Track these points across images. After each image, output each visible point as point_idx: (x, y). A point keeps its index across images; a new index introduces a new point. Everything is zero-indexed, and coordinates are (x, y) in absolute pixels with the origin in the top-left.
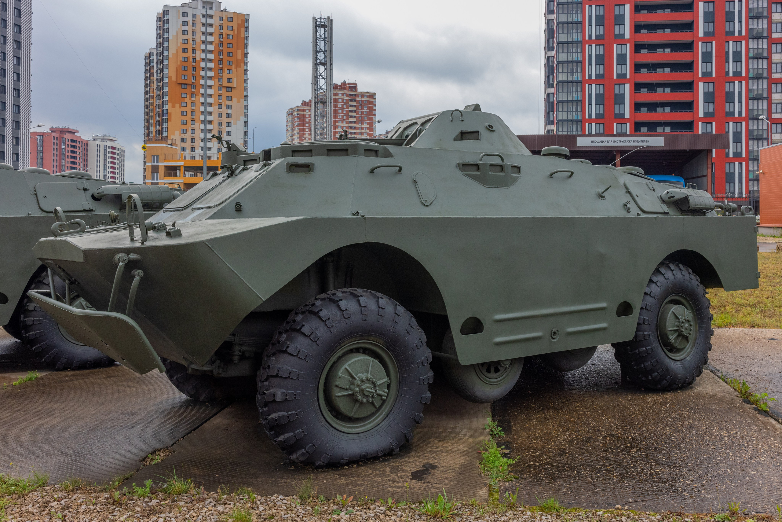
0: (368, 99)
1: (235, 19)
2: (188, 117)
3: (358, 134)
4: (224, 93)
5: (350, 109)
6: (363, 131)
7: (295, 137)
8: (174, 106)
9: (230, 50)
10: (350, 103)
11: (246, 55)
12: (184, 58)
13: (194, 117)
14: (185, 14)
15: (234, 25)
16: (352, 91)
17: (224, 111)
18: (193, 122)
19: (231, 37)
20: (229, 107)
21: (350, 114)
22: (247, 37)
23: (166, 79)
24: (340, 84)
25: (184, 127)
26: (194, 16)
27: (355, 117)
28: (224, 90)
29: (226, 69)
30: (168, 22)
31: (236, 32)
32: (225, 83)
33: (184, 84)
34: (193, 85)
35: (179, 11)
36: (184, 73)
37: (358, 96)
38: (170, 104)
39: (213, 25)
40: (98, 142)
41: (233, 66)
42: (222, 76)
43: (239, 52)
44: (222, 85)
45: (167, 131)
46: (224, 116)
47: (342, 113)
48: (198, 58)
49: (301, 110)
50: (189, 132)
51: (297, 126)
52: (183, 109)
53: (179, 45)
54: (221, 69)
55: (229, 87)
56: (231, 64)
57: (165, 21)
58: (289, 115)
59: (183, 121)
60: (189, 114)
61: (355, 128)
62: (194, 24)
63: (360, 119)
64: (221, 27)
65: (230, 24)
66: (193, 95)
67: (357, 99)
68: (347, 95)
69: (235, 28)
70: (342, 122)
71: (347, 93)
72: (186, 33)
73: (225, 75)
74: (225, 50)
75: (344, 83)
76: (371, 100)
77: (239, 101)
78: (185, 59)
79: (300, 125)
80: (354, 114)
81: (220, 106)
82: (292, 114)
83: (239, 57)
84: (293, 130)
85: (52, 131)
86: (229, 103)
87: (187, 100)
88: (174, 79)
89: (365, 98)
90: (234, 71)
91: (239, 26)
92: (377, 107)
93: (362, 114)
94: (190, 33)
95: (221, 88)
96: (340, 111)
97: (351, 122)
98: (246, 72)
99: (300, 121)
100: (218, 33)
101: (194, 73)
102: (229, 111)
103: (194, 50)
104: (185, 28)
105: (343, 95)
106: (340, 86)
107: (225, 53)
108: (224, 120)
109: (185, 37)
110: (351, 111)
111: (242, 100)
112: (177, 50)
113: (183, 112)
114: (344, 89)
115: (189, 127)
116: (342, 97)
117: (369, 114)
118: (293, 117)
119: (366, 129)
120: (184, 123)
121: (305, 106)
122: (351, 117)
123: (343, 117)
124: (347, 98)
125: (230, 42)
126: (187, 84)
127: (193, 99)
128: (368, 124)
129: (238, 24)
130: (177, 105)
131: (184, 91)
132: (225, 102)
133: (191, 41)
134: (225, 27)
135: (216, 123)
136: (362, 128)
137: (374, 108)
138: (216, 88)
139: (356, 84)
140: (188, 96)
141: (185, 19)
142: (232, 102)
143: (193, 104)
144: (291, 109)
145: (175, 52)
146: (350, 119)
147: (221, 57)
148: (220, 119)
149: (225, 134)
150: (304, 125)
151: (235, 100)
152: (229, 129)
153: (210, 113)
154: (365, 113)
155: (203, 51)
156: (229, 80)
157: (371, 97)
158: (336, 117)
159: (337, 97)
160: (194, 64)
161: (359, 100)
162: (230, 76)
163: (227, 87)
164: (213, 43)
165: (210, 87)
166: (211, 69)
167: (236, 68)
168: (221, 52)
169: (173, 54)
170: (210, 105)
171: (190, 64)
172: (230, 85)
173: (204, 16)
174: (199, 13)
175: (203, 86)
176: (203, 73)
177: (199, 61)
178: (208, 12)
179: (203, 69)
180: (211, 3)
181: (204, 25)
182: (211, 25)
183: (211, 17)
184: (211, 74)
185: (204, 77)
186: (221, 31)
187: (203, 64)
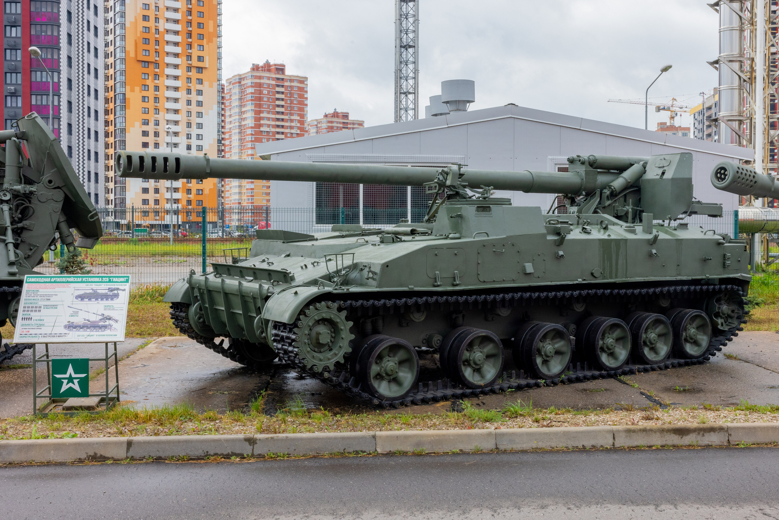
0: (299, 85)
2: (151, 105)
3: (287, 127)
4: (193, 74)
5: (278, 96)
6: (293, 124)
8: (132, 90)
9: (201, 20)
10: (278, 89)
11: (219, 27)
12: (144, 28)
13: (158, 105)
16: (278, 73)
17: (194, 97)
18: (157, 110)
19: (201, 4)
20: (200, 92)
21: (278, 103)
23: (122, 55)
24: (261, 65)
25: (145, 117)
27: (283, 106)
28: (194, 70)
29: (196, 45)
32: (195, 62)
33: (145, 62)
34: (156, 64)
36: (146, 47)
37: (287, 80)
38: (128, 88)
41: (205, 40)
42: (191, 53)
43: (211, 23)
44: (191, 64)
45: (124, 121)
46: (194, 103)
47: (268, 101)
48: (161, 29)
50: (152, 123)
52: (145, 94)
53: (139, 11)
54: (190, 45)
55: (199, 68)
56: (202, 38)
59: (144, 109)
60: (152, 100)
61: (283, 120)
63: (289, 109)
66: (156, 76)
67: (286, 84)
68: (273, 79)
70: (268, 112)
71: (274, 76)
73: (195, 52)
74: (195, 20)
75: (267, 64)
76: (302, 85)
77: (211, 86)
78: (147, 29)
80: (282, 103)
81: (189, 91)
83: (211, 29)
86: (199, 87)
87: (150, 82)
88: (132, 54)
89: (295, 84)
90: (206, 46)
92: (309, 95)
93: (292, 102)
95: (189, 69)
96: (265, 99)
97: (278, 113)
101: (157, 47)
102: (200, 98)
103: (157, 19)
105: (269, 78)
106: (262, 67)
107: (194, 24)
108: (194, 108)
110: (278, 99)
111: (215, 84)
112: (136, 17)
113: (144, 97)
114: (269, 70)
115: (152, 117)
116: (268, 82)
117: (300, 103)
119: (296, 121)
120: (146, 111)
122: (279, 106)
123: (269, 106)
124: (274, 83)
126: (148, 62)
127: (156, 81)
128: (299, 115)
130: (137, 89)
131: (145, 70)
132: (194, 86)
133: (153, 7)
135: (184, 113)
136: (292, 121)
137: (305, 96)
138: (183, 68)
139: (284, 66)
140: (150, 77)
142: (204, 86)
143: (157, 88)
145: (133, 20)
146: (278, 109)
147: (190, 29)
148: (189, 107)
149: (195, 127)
151: (206, 83)
152: (199, 120)
153: (176, 100)
154: (295, 102)
155: (167, 20)
156: (200, 59)
157: (302, 82)
158: (260, 106)
159: (262, 81)
160: (157, 36)
161: (288, 86)
162: (201, 54)
163: (197, 67)
164: (180, 10)
165: (176, 66)
166: (176, 44)
167: (207, 44)
168: (190, 23)
169: (131, 22)
170: (176, 89)
171: (152, 36)
172: (200, 64)
175: (168, 65)
176: (168, 49)
177: (163, 33)
179: (168, 43)
184: (178, 50)
185: (168, 54)
187: (167, 37)
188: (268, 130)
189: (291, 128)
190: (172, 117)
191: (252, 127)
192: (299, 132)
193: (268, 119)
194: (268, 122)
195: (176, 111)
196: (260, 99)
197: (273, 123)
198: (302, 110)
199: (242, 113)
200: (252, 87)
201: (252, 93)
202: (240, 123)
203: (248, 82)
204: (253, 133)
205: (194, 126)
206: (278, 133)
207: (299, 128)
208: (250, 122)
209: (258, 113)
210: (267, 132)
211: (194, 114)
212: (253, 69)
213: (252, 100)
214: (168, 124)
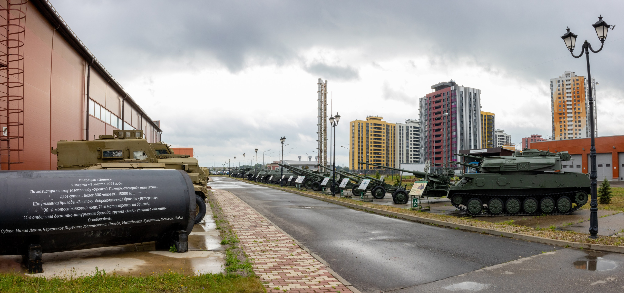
1: (579, 80)
2: (563, 128)
4: (577, 115)
9: (578, 95)
13: (565, 128)
14: (559, 81)
15: (579, 82)
17: (578, 124)
18: (565, 130)
20: (579, 121)
25: (561, 132)
26: (562, 81)
29: (577, 104)
30: (552, 86)
31: (580, 86)
32: (577, 111)
33: (560, 113)
34: (564, 113)
35: (556, 80)
36: (560, 108)
38: (555, 123)
39: (571, 84)
41: (580, 102)
43: (583, 95)
46: (578, 126)
48: (565, 101)
50: (563, 135)
52: (561, 124)
53: (557, 96)
54: (575, 104)
55: (579, 112)
60: (563, 126)
62: (563, 85)
64: (574, 84)
65: (578, 82)
66: (564, 118)
69: (580, 84)
73: (577, 107)
74: (576, 94)
77: (583, 118)
78: (560, 102)
81: (576, 122)
83: (583, 97)
86: (579, 119)
88: (556, 111)
90: (581, 104)
91: (582, 83)
94: (561, 90)
95: (575, 113)
101: (564, 107)
102: (580, 124)
103: (563, 97)
104: (559, 88)
107: (576, 96)
108: (578, 128)
109: (559, 92)
111: (585, 118)
113: (560, 126)
115: (563, 132)
120: (561, 131)
125: (578, 90)
127: (564, 120)
129: (581, 82)
130: (558, 123)
131: (560, 116)
132: (578, 119)
133: (562, 93)
134: (576, 84)
135: (574, 130)
138: (574, 113)
140: (562, 118)
141: (559, 84)
143: (564, 122)
145: (556, 99)
147: (575, 98)
148: (576, 127)
151: (582, 118)
152: (580, 132)
153: (572, 125)
155: (568, 97)
156: (579, 109)
160: (564, 103)
162: (579, 107)
163: (578, 112)
164: (571, 93)
165: (571, 113)
166: (571, 105)
168: (574, 96)
170: (571, 121)
171: (562, 104)
172: (579, 111)
173: (567, 81)
174: (564, 80)
175: (568, 113)
176: (568, 107)
177: (566, 102)
178: (568, 78)
179: (568, 105)
180: (569, 74)
181: (567, 85)
182: (570, 84)
183: (569, 80)
184: (571, 107)
185: (568, 109)
186: (574, 86)
187: (568, 103)
195: (572, 129)
205: (578, 134)
211: (578, 130)
214: (569, 134)
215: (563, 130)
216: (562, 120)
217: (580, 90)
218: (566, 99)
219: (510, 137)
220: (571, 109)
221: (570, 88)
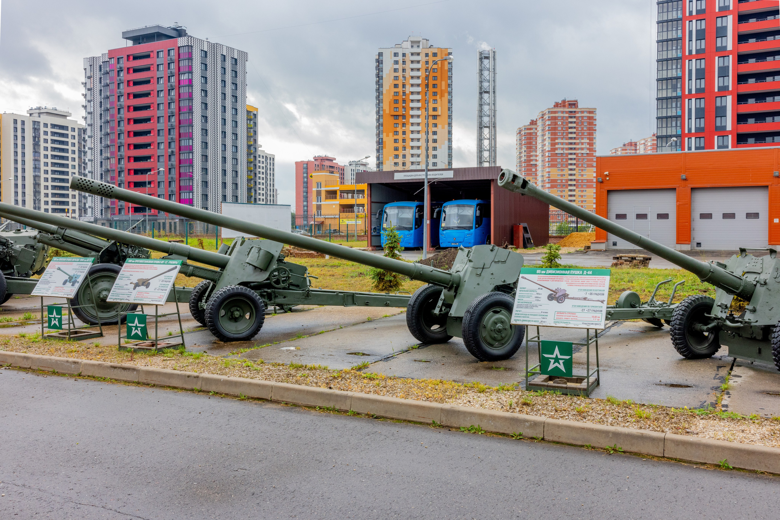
0: (588, 115)
1: (439, 54)
2: (400, 145)
3: (578, 149)
4: (431, 121)
5: (570, 125)
6: (583, 146)
7: (523, 155)
8: (388, 136)
9: (435, 82)
10: (570, 120)
11: (450, 86)
13: (405, 144)
14: (396, 55)
15: (439, 59)
16: (571, 108)
17: (431, 137)
18: (404, 148)
19: (436, 71)
20: (435, 133)
21: (570, 130)
22: (450, 70)
23: (381, 113)
24: (560, 102)
25: (396, 153)
26: (404, 55)
27: (575, 133)
28: (430, 118)
29: (432, 100)
30: (382, 63)
31: (440, 66)
32: (431, 113)
33: (396, 116)
34: (404, 116)
35: (391, 52)
36: (396, 105)
37: (578, 112)
38: (385, 134)
39: (421, 62)
40: (353, 167)
41: (438, 96)
42: (428, 106)
43: (444, 83)
44: (428, 114)
45: (382, 157)
46: (430, 141)
47: (562, 130)
48: (407, 92)
49: (528, 129)
50: (401, 157)
51: (525, 144)
52: (396, 137)
53: (391, 82)
55: (435, 116)
56: (435, 95)
57: (380, 62)
58: (518, 134)
60: (401, 141)
61: (575, 143)
62: (404, 62)
63: (580, 134)
64: (427, 63)
65: (435, 59)
66: (404, 125)
67: (577, 115)
68: (566, 112)
69: (439, 62)
70: (562, 139)
71: (568, 110)
72: (397, 71)
73: (431, 105)
74: (431, 82)
75: (564, 101)
76: (591, 115)
77: (443, 128)
78: (396, 93)
79: (528, 143)
80: (574, 130)
81: (427, 133)
82: (520, 133)
83: (444, 88)
84: (521, 148)
85: (315, 160)
86: (435, 129)
88: (387, 112)
89: (585, 115)
90: (439, 100)
92: (597, 122)
93: (582, 129)
94: (400, 70)
95: (427, 117)
96: (560, 129)
97: (571, 138)
98: (450, 101)
99: (528, 139)
100: (424, 68)
101: (404, 105)
102: (435, 137)
103: (404, 86)
104: (396, 66)
105: (562, 112)
106: (560, 104)
107: (431, 85)
108: (431, 144)
109: (396, 74)
110: (571, 128)
111: (447, 126)
112: (390, 86)
113: (395, 140)
114: (564, 106)
115: (401, 153)
116: (562, 115)
117: (589, 129)
118: (521, 135)
119: (586, 144)
120: (396, 149)
121: (533, 124)
122: (571, 133)
123: (562, 134)
124: (567, 115)
125: (435, 74)
126: (398, 115)
127: (404, 128)
128: (589, 139)
129: (442, 58)
130: (391, 134)
131: (396, 121)
132: (431, 129)
133: (401, 78)
134: (430, 62)
135: (423, 148)
136: (582, 144)
137: (594, 123)
138: (423, 117)
139: (576, 101)
140: (400, 126)
141: (396, 59)
142: (438, 128)
143: (404, 133)
144: (520, 128)
145: (388, 88)
146: (570, 136)
147: (427, 89)
148: (427, 144)
150: (531, 143)
151: (439, 126)
152: (434, 153)
153: (418, 140)
154: (585, 129)
155: (412, 85)
156: (435, 109)
157: (590, 112)
158: (555, 134)
159: (556, 115)
160: (404, 97)
161: (579, 117)
162: (435, 106)
163: (433, 116)
164: (421, 78)
165: (418, 116)
166: (418, 101)
167: (441, 98)
168: (427, 85)
169: (387, 90)
170: (418, 132)
171: (400, 98)
172: (435, 113)
173: (412, 54)
174: (408, 52)
175: (412, 116)
176: (412, 105)
177: (409, 95)
178: (416, 50)
179: (412, 101)
180: (419, 42)
181: (412, 62)
182: (418, 62)
183: (418, 54)
184: (419, 105)
185: (412, 109)
186: (427, 66)
187: (412, 97)
188: (562, 152)
189: (582, 149)
190: (415, 151)
191: (548, 151)
192: (588, 152)
193: (562, 144)
194: (562, 146)
195: (418, 148)
196: (555, 129)
197: (567, 146)
198: (591, 134)
199: (544, 140)
200: (549, 120)
201: (548, 125)
202: (543, 148)
203: (546, 117)
204: (550, 155)
205: (431, 157)
206: (571, 154)
207: (588, 149)
208: (547, 148)
209: (553, 139)
210: (561, 153)
211: (431, 149)
212: (555, 106)
213: (548, 130)
214: (412, 157)
215: (401, 148)
216: (400, 129)
217: (438, 74)
218: (409, 89)
219: (273, 159)
220: (418, 109)
221: (418, 70)
